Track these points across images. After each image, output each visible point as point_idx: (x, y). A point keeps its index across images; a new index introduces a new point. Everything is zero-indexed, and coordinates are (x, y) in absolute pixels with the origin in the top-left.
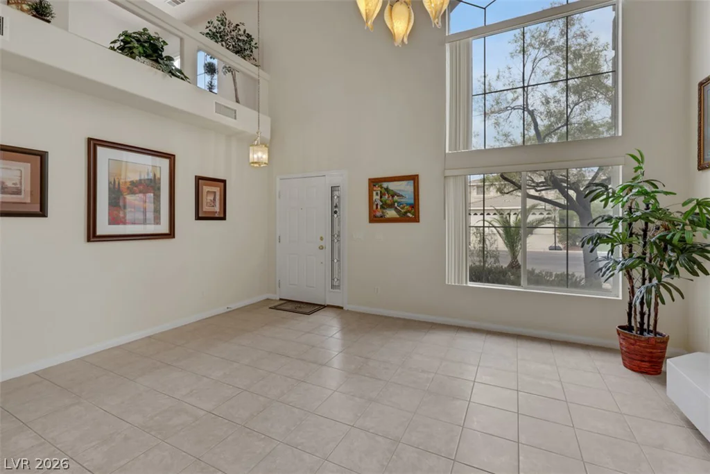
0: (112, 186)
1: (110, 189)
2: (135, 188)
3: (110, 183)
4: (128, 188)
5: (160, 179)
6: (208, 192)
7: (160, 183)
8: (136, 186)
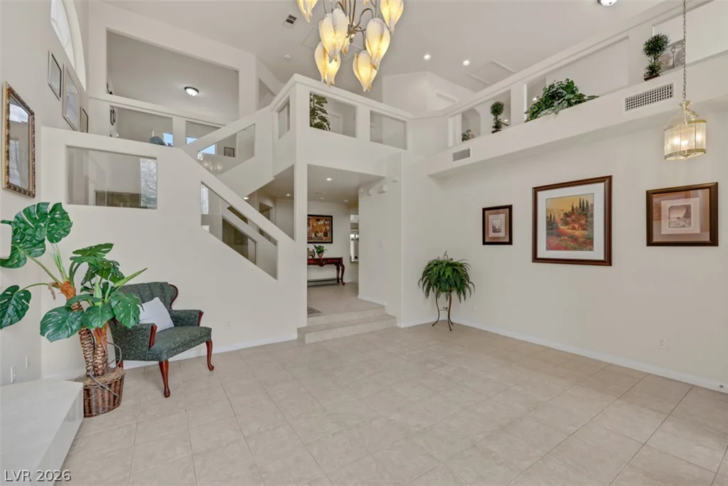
0: (549, 219)
1: (547, 222)
2: (568, 219)
3: (547, 217)
4: (562, 219)
5: (592, 205)
6: (671, 208)
7: (593, 210)
8: (569, 217)
